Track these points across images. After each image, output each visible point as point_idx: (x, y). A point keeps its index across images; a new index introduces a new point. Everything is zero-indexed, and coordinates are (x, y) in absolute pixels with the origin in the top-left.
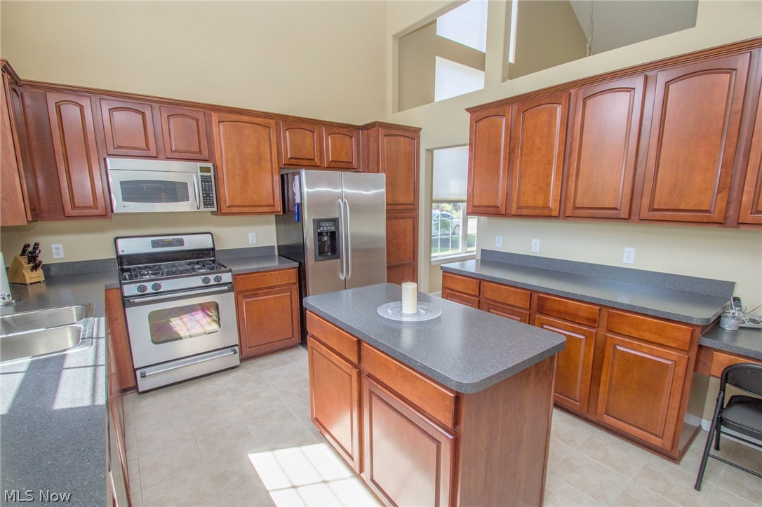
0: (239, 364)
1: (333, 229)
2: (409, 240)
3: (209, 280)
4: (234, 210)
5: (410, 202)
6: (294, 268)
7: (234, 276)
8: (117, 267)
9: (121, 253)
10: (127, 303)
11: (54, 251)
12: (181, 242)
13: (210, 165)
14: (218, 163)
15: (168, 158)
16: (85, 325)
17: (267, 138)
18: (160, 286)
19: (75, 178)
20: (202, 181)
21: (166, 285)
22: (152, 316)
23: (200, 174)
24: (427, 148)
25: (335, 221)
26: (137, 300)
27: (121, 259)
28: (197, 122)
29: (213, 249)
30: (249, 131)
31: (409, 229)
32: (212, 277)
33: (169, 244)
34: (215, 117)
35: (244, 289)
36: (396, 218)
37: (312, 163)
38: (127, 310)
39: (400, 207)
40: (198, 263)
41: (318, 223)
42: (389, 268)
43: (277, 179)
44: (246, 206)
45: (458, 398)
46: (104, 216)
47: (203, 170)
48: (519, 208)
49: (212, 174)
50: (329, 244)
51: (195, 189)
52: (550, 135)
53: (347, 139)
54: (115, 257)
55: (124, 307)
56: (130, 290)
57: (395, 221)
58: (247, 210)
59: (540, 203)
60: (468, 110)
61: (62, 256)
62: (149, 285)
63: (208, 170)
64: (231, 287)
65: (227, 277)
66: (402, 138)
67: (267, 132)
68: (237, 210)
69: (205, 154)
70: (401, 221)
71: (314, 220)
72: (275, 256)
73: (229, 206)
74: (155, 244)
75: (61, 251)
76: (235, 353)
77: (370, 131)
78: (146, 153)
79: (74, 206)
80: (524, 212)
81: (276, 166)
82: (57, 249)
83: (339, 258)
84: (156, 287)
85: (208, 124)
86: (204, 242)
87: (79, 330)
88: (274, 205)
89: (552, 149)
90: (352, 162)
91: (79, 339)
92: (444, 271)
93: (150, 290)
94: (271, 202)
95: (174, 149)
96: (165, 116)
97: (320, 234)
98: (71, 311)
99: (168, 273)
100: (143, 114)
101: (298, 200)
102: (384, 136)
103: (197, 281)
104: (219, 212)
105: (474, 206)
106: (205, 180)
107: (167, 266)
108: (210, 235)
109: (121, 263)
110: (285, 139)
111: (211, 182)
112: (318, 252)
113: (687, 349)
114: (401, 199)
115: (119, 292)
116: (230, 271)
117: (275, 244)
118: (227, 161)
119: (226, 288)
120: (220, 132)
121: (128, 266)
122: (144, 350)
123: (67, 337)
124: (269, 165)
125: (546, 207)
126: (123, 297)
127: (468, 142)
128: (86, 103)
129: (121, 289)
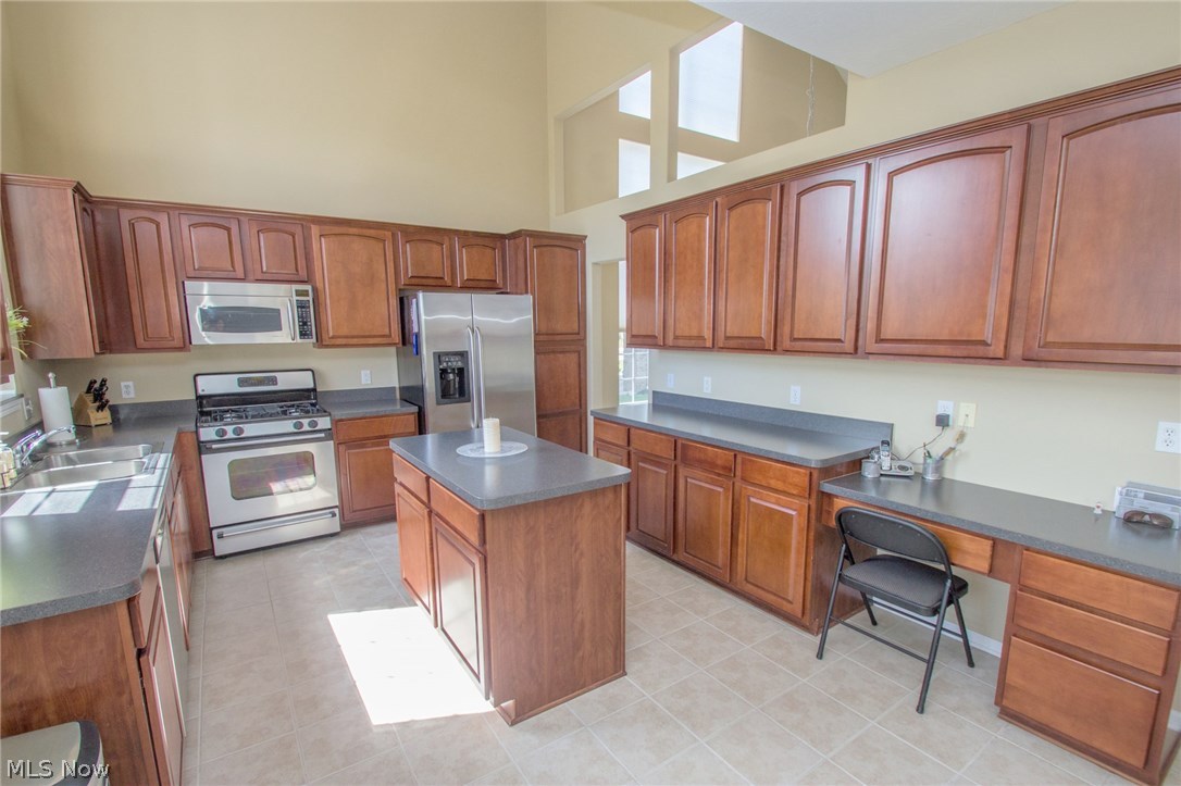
0: (339, 530)
1: (460, 364)
2: (573, 380)
3: (301, 425)
4: (339, 341)
5: (571, 331)
6: (413, 413)
7: (335, 422)
8: (194, 410)
9: (200, 393)
10: (203, 449)
11: (124, 390)
12: (274, 381)
13: (308, 287)
14: (319, 285)
15: (258, 281)
16: (150, 460)
17: (381, 252)
18: (242, 431)
19: (149, 304)
20: (298, 307)
21: (251, 429)
22: (232, 465)
23: (295, 298)
24: (595, 261)
25: (463, 355)
26: (214, 446)
27: (200, 398)
28: (294, 237)
29: (314, 390)
30: (358, 246)
31: (573, 367)
32: (305, 422)
33: (260, 382)
34: (315, 230)
35: (347, 439)
36: (554, 352)
37: (439, 282)
38: (203, 456)
39: (558, 338)
40: (293, 406)
41: (439, 357)
42: (539, 417)
43: (394, 303)
44: (353, 337)
45: (483, 517)
46: (183, 348)
47: (299, 293)
48: (676, 338)
49: (310, 298)
50: (455, 382)
51: (289, 318)
52: (700, 251)
53: (489, 251)
54: (194, 397)
55: (200, 454)
56: (208, 433)
57: (552, 356)
58: (355, 341)
59: (695, 333)
60: (623, 217)
61: (132, 395)
62: (229, 429)
63: (305, 293)
64: (329, 434)
65: (324, 423)
66: (557, 249)
67: (381, 245)
68: (343, 341)
69: (303, 274)
70: (561, 356)
71: (434, 353)
72: (396, 400)
73: (332, 338)
74: (242, 382)
75: (132, 390)
76: (334, 515)
77: (518, 241)
78: (232, 275)
79: (146, 337)
80: (681, 343)
81: (392, 287)
82: (127, 387)
83: (469, 401)
84: (239, 431)
85: (307, 240)
86: (303, 381)
87: (144, 463)
88: (390, 336)
89: (703, 266)
90: (495, 281)
91: (142, 468)
92: (595, 418)
93: (230, 435)
94: (387, 331)
95: (265, 269)
96: (255, 231)
97: (444, 372)
98: (138, 450)
99: (253, 417)
100: (228, 229)
101: (416, 330)
102: (535, 247)
103: (287, 426)
104: (320, 343)
105: (633, 336)
106: (302, 306)
107: (254, 409)
108: (310, 373)
109: (201, 405)
110: (405, 252)
111: (309, 307)
112: (440, 394)
113: (807, 496)
114: (560, 327)
115: (195, 436)
116: (330, 415)
117: (397, 386)
118: (330, 284)
119: (323, 435)
120: (322, 249)
121: (209, 408)
122: (222, 505)
123: (132, 467)
124: (384, 286)
125: (701, 338)
126: (199, 442)
127: (625, 256)
128: (163, 219)
129: (197, 433)
